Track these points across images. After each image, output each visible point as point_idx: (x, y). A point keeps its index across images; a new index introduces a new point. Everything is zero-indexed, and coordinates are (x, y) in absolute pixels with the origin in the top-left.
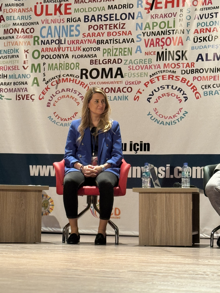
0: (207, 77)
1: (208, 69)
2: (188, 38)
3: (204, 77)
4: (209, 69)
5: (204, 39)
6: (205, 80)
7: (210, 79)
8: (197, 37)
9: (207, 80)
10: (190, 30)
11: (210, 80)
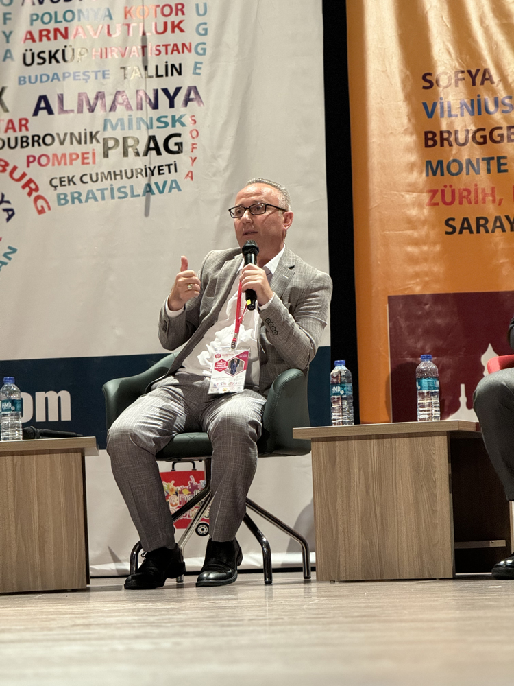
0: (64, 155)
1: (66, 135)
2: (8, 55)
3: (55, 155)
4: (68, 136)
5: (52, 56)
6: (59, 164)
7: (71, 160)
8: (31, 50)
9: (65, 164)
10: (11, 33)
11: (71, 164)
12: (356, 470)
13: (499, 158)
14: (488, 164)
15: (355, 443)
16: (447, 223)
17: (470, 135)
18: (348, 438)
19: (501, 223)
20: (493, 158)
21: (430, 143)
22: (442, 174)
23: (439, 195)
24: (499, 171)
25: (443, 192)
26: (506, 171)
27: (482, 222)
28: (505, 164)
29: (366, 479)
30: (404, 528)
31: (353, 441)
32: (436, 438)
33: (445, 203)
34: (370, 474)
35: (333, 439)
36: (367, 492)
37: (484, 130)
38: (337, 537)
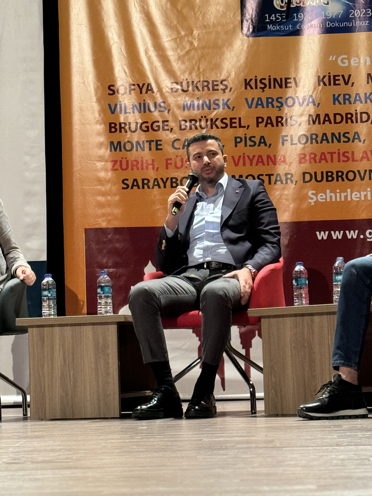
12: (58, 347)
13: (157, 141)
14: (150, 144)
15: (57, 329)
16: (123, 182)
17: (139, 126)
18: (52, 326)
19: (158, 182)
20: (153, 141)
21: (113, 130)
22: (120, 150)
23: (118, 163)
24: (157, 149)
25: (121, 162)
26: (161, 149)
27: (146, 182)
28: (161, 145)
29: (64, 353)
30: (88, 385)
31: (56, 328)
32: (110, 326)
33: (122, 169)
34: (67, 349)
35: (43, 326)
36: (65, 361)
37: (147, 122)
38: (44, 391)
